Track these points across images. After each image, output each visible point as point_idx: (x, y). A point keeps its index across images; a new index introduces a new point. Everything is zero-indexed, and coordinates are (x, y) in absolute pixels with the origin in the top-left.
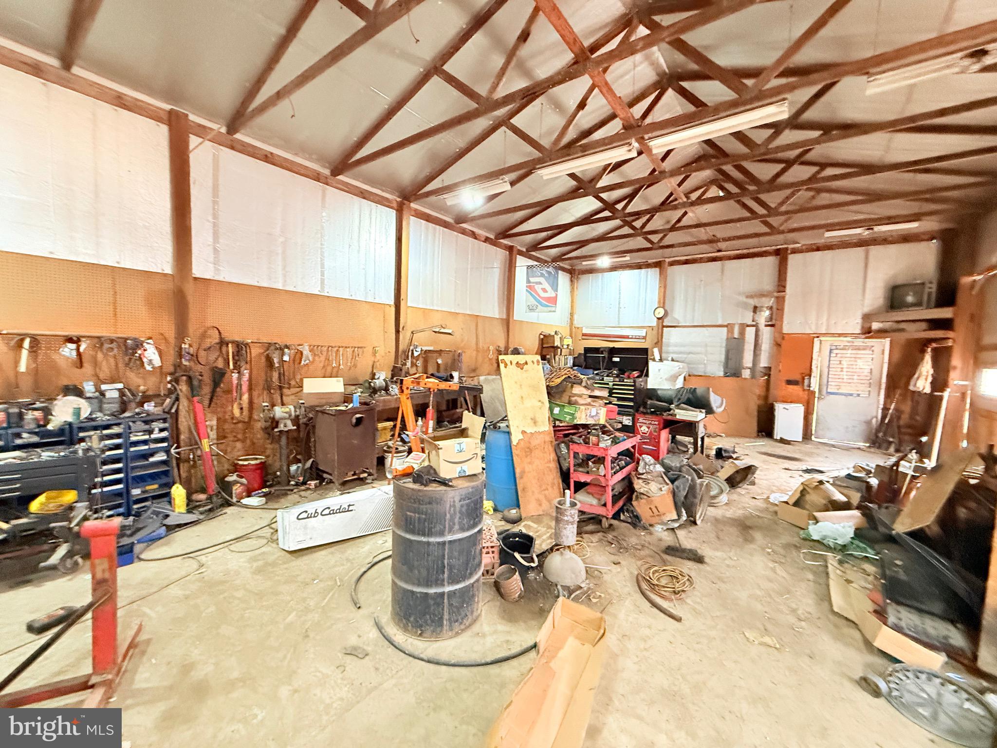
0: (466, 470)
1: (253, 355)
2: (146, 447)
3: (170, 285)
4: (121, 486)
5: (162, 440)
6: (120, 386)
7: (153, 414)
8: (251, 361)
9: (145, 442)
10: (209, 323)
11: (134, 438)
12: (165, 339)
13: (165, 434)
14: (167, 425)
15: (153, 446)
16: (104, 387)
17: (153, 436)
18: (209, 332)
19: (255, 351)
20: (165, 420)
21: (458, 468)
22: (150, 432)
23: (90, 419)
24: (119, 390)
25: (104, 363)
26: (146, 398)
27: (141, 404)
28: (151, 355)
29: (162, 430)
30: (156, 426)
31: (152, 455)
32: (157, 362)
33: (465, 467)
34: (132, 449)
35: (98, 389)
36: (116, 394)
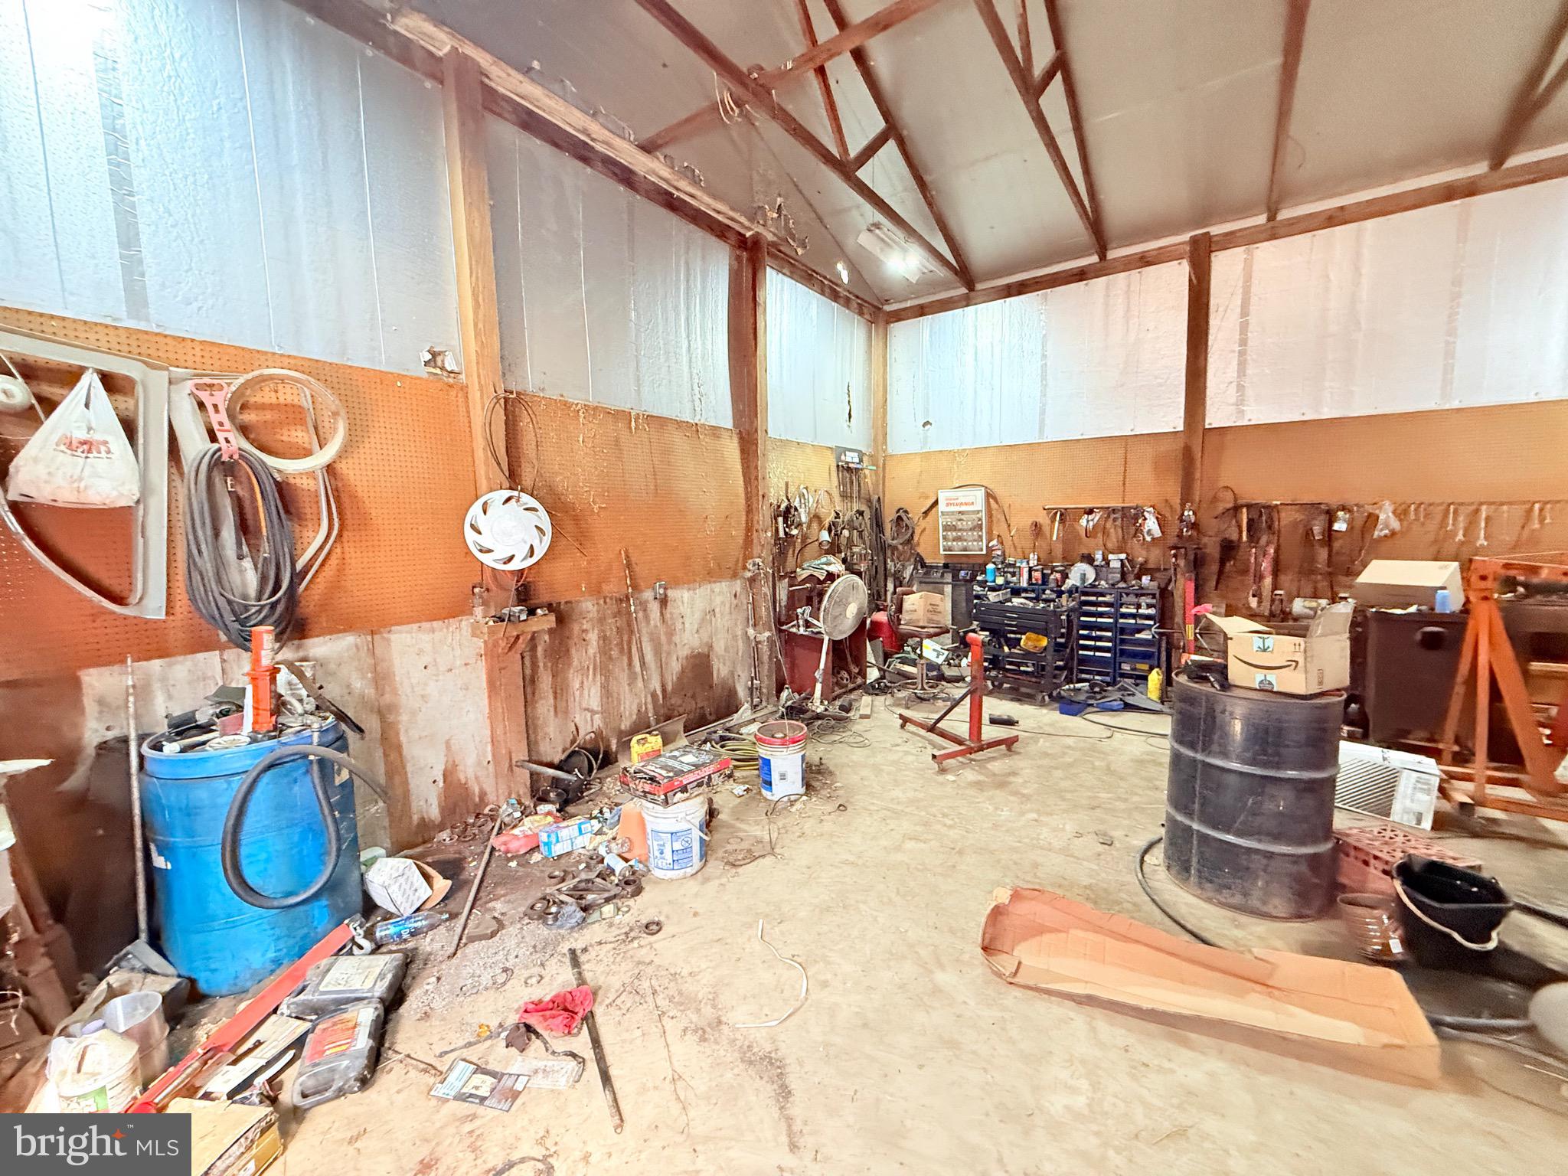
0: (1274, 683)
1: (1283, 523)
2: (1133, 621)
3: (1180, 444)
4: (1109, 655)
5: (1148, 617)
6: (1123, 556)
7: (1148, 589)
8: (1279, 531)
9: (1133, 616)
10: (1222, 484)
11: (1123, 610)
12: (1171, 507)
13: (1152, 611)
14: (1154, 601)
15: (1140, 621)
16: (1111, 557)
17: (1140, 611)
18: (1221, 495)
19: (1287, 518)
20: (1154, 596)
21: (1259, 676)
22: (1139, 606)
23: (1092, 586)
24: (1122, 560)
25: (1112, 530)
26: (1144, 570)
27: (1139, 577)
28: (1151, 524)
29: (1149, 606)
30: (1144, 601)
31: (1139, 631)
32: (1157, 533)
33: (1272, 676)
34: (1121, 621)
35: (1105, 558)
36: (1118, 565)
